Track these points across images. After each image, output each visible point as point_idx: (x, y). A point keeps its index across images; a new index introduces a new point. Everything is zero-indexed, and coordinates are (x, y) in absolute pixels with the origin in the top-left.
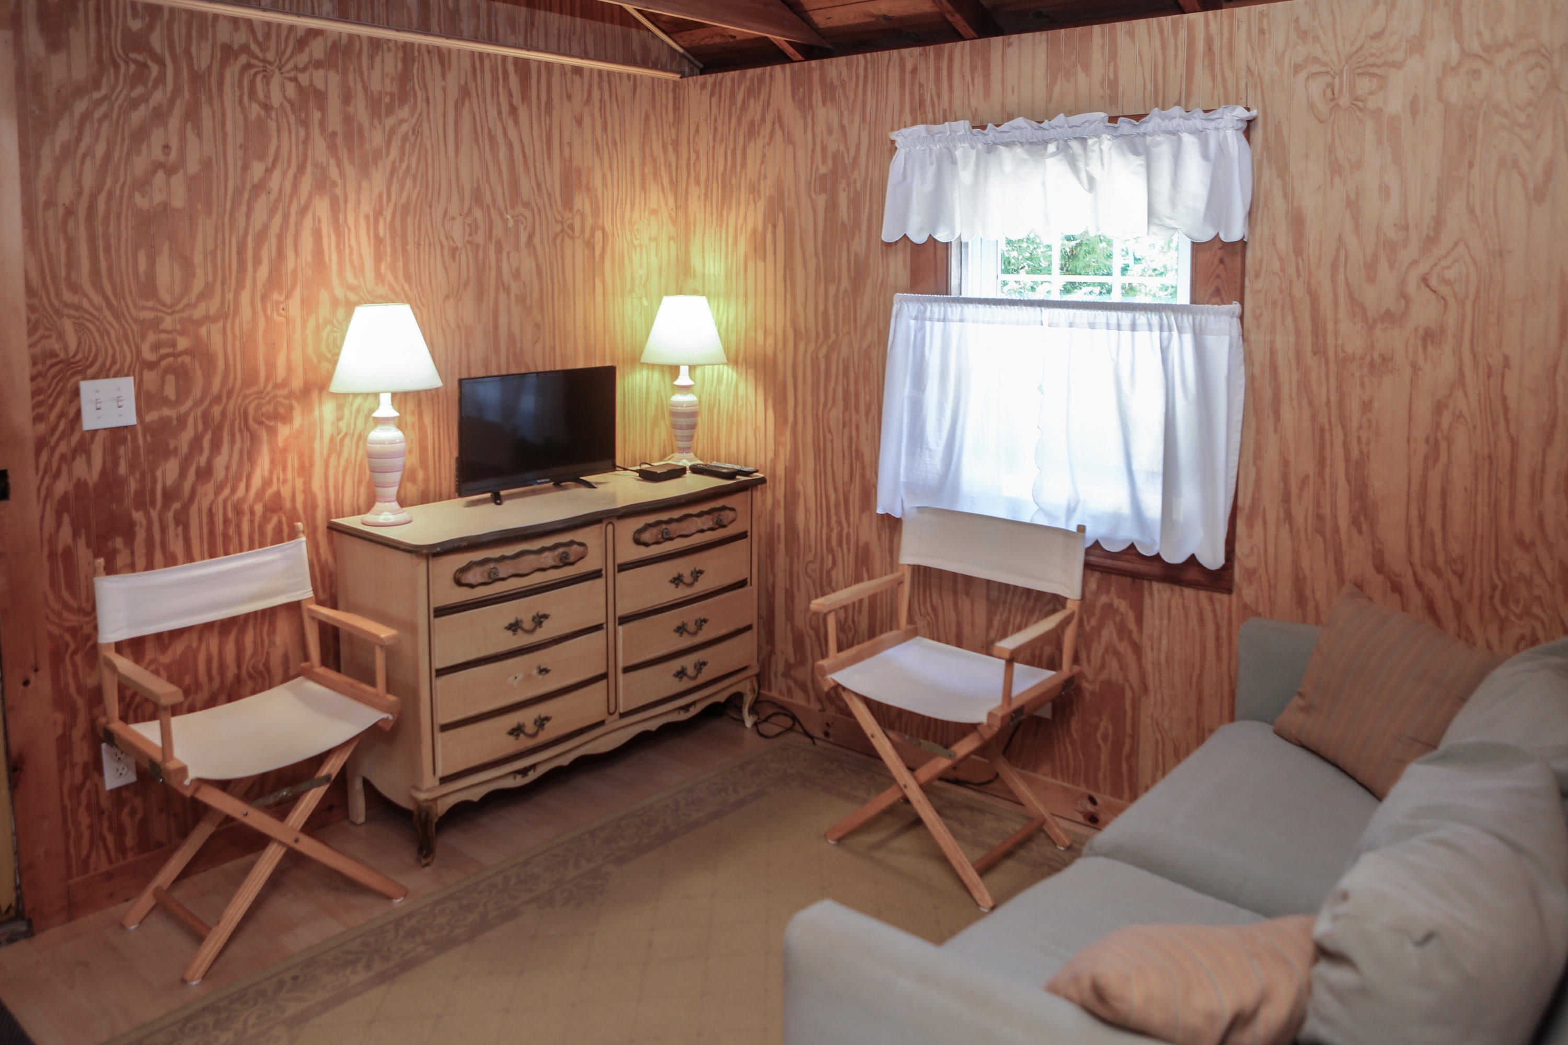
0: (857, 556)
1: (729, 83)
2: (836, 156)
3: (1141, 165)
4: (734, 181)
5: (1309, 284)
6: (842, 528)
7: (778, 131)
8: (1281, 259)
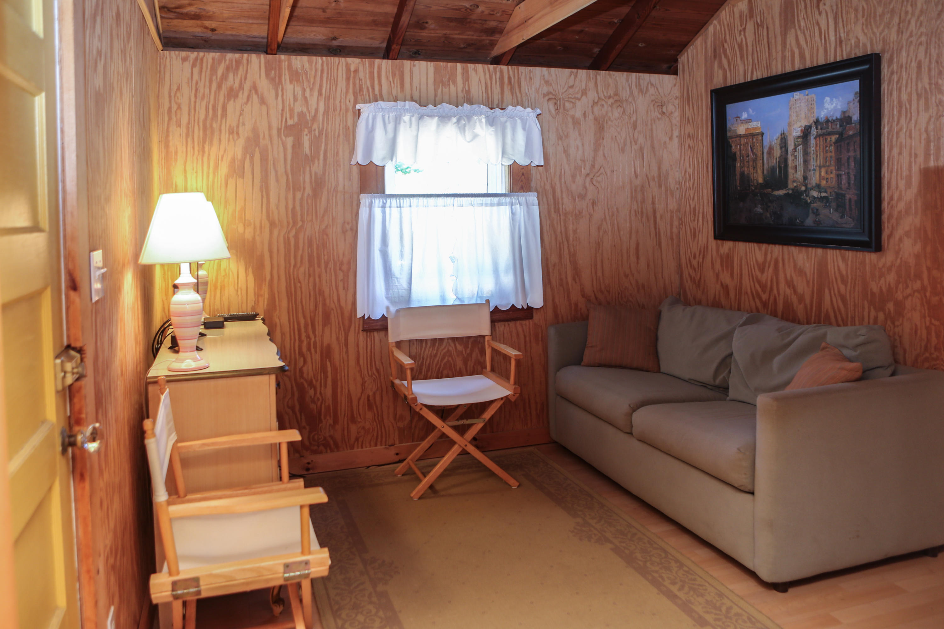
0: (322, 353)
1: (210, 61)
2: (301, 115)
3: (493, 131)
4: (215, 125)
5: (551, 184)
6: (310, 339)
7: (255, 97)
8: (540, 174)
